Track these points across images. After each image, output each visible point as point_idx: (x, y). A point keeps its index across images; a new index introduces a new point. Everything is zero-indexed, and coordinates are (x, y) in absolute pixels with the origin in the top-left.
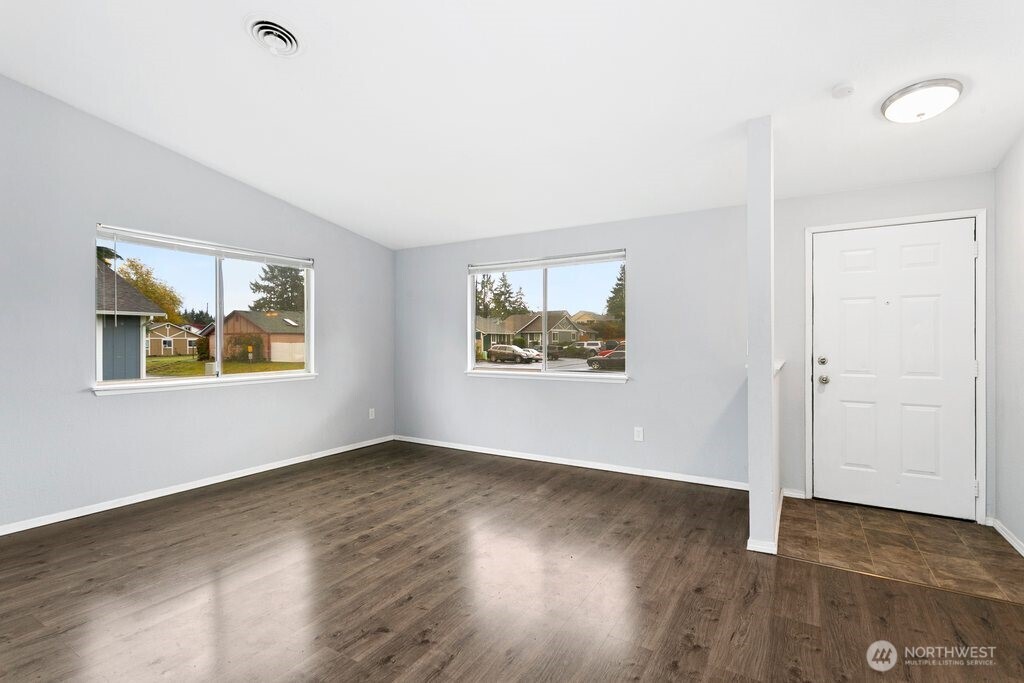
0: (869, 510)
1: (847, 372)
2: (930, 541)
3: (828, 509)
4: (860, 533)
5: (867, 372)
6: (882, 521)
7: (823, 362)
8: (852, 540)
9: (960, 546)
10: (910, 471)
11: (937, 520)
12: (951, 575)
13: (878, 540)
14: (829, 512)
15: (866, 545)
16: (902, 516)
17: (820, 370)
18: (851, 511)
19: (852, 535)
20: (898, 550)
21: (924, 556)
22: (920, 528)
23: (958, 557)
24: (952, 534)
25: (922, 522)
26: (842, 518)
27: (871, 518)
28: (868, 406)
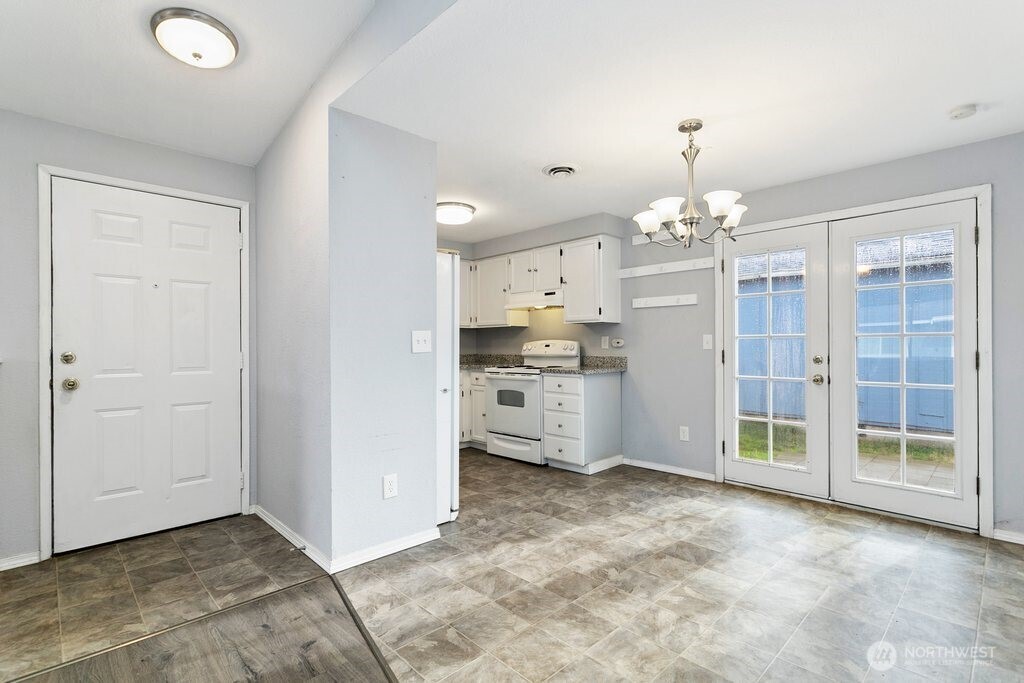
0: (132, 544)
1: (105, 371)
2: (204, 554)
3: (75, 564)
4: (124, 580)
5: (133, 371)
6: (150, 551)
7: (67, 359)
8: (113, 598)
9: (232, 546)
10: (181, 481)
11: (207, 526)
12: (229, 587)
13: (147, 581)
14: (78, 569)
15: (132, 596)
16: (172, 534)
17: (63, 372)
18: (110, 554)
19: (114, 588)
20: (172, 583)
21: (201, 576)
22: (192, 543)
23: (233, 561)
24: (222, 537)
25: (194, 534)
26: (97, 571)
27: (136, 553)
28: (133, 413)
